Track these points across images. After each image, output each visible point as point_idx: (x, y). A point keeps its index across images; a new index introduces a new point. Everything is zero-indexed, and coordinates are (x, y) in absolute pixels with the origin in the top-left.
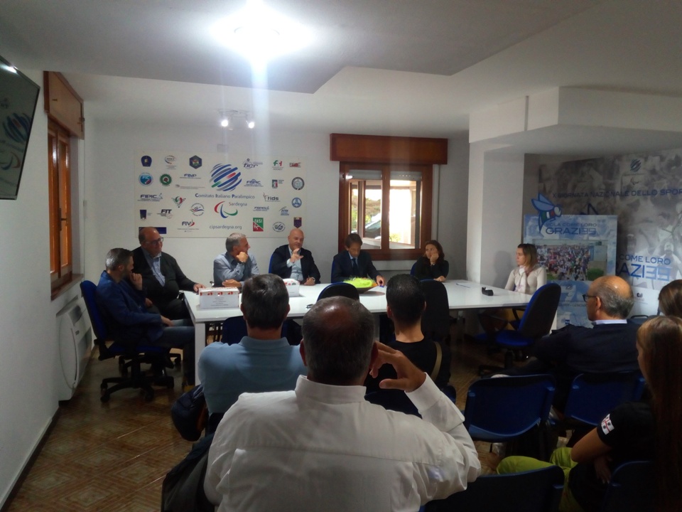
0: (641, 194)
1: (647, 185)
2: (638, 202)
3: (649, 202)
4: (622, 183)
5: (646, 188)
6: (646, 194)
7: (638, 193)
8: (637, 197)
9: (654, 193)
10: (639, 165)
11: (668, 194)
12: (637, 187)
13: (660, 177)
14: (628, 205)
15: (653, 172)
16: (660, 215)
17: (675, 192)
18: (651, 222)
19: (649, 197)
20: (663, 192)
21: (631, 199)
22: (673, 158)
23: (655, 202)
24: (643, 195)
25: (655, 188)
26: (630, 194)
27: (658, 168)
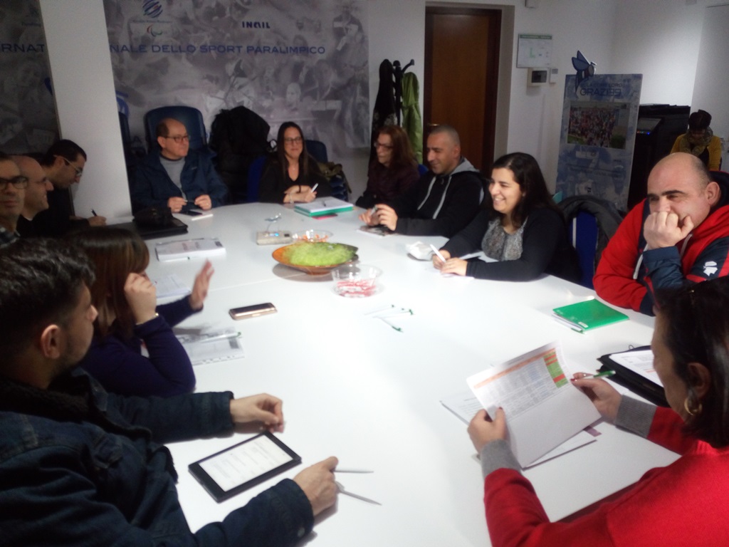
0: (169, 49)
1: (177, 38)
2: (165, 60)
3: (184, 60)
4: (130, 33)
5: (178, 43)
6: (177, 51)
7: (164, 48)
8: (162, 55)
9: (190, 49)
10: (159, 8)
11: (213, 52)
12: (161, 40)
13: (197, 30)
14: (149, 65)
15: (184, 20)
16: (204, 78)
17: (222, 49)
18: (193, 88)
19: (184, 55)
20: (204, 49)
21: (151, 56)
22: (213, 5)
23: (194, 61)
24: (173, 51)
25: (192, 43)
26: (149, 49)
27: (191, 17)
